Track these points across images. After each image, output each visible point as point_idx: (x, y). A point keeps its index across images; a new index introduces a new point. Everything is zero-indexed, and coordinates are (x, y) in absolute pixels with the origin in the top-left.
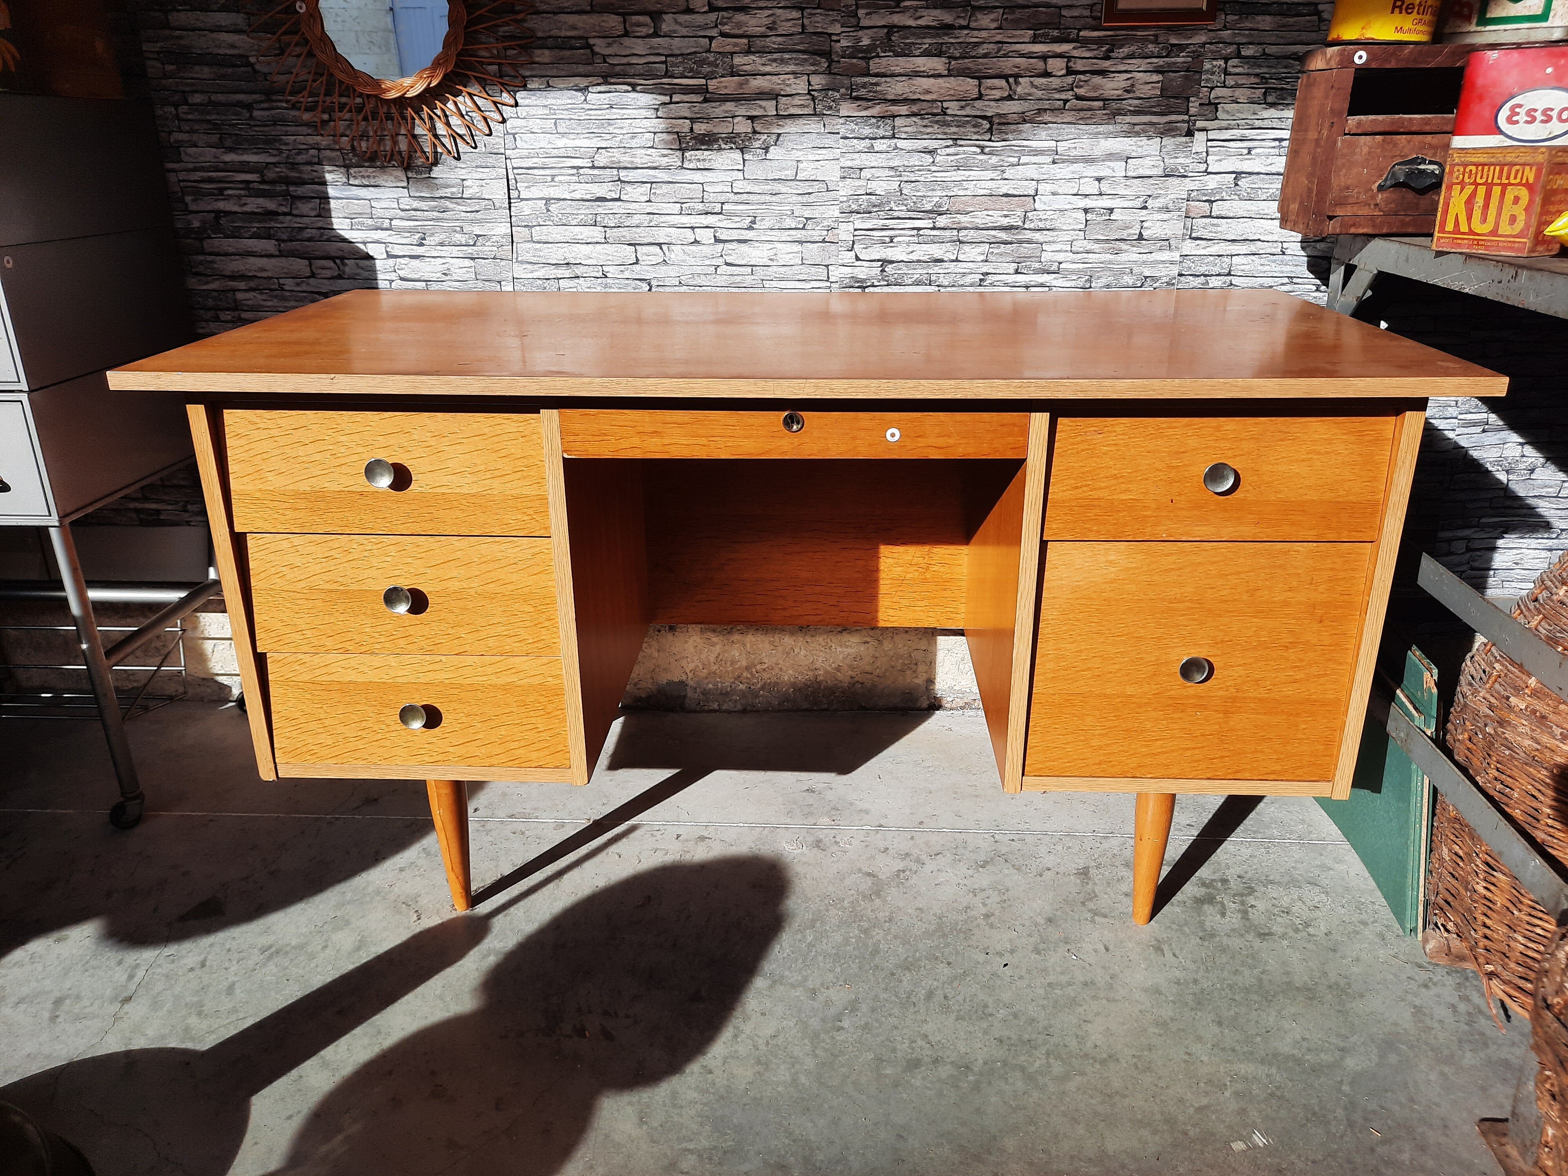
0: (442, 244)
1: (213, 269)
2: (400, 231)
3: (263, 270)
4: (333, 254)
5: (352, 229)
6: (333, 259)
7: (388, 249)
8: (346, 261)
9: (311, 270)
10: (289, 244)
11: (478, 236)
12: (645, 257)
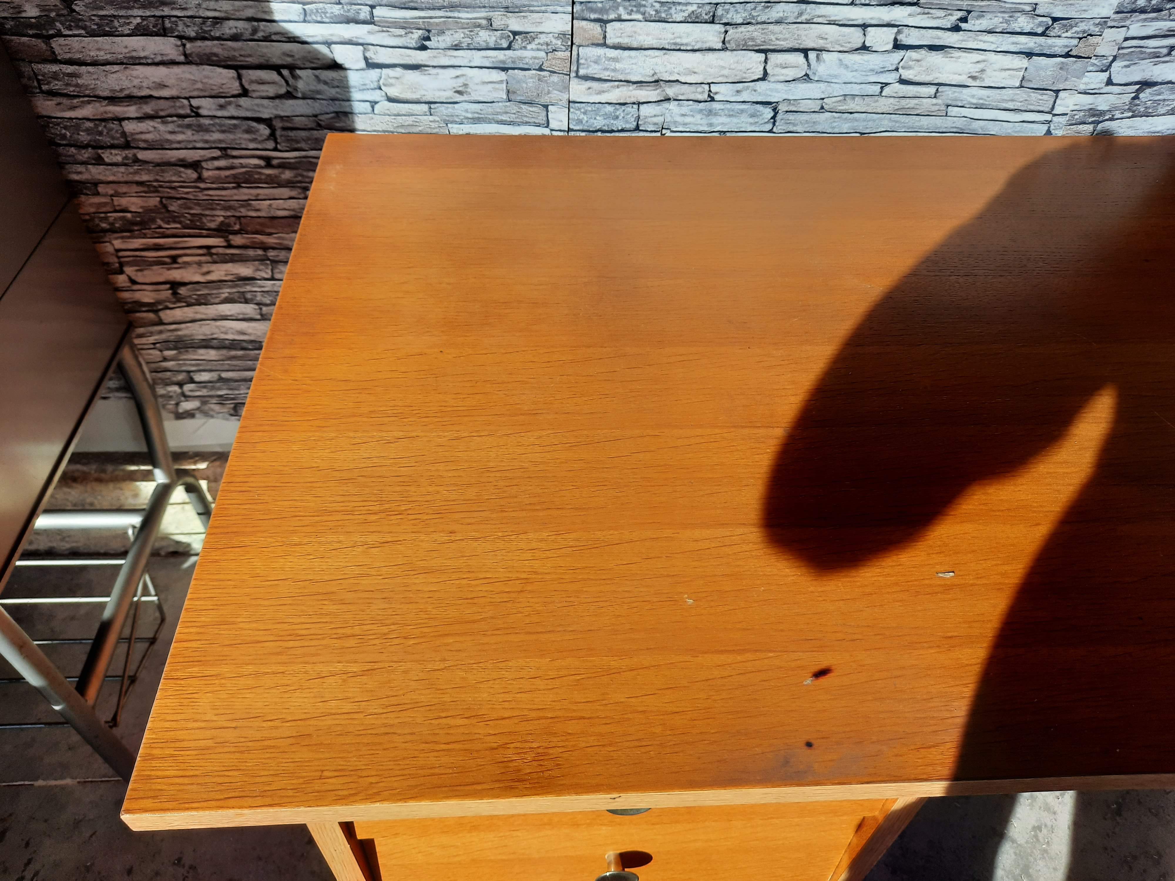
0: (457, 47)
1: (77, 85)
2: (387, 25)
3: (162, 86)
4: (276, 60)
5: (304, 21)
6: (277, 68)
7: (368, 55)
8: (298, 72)
9: (242, 85)
10: (199, 43)
11: (515, 33)
12: (778, 70)
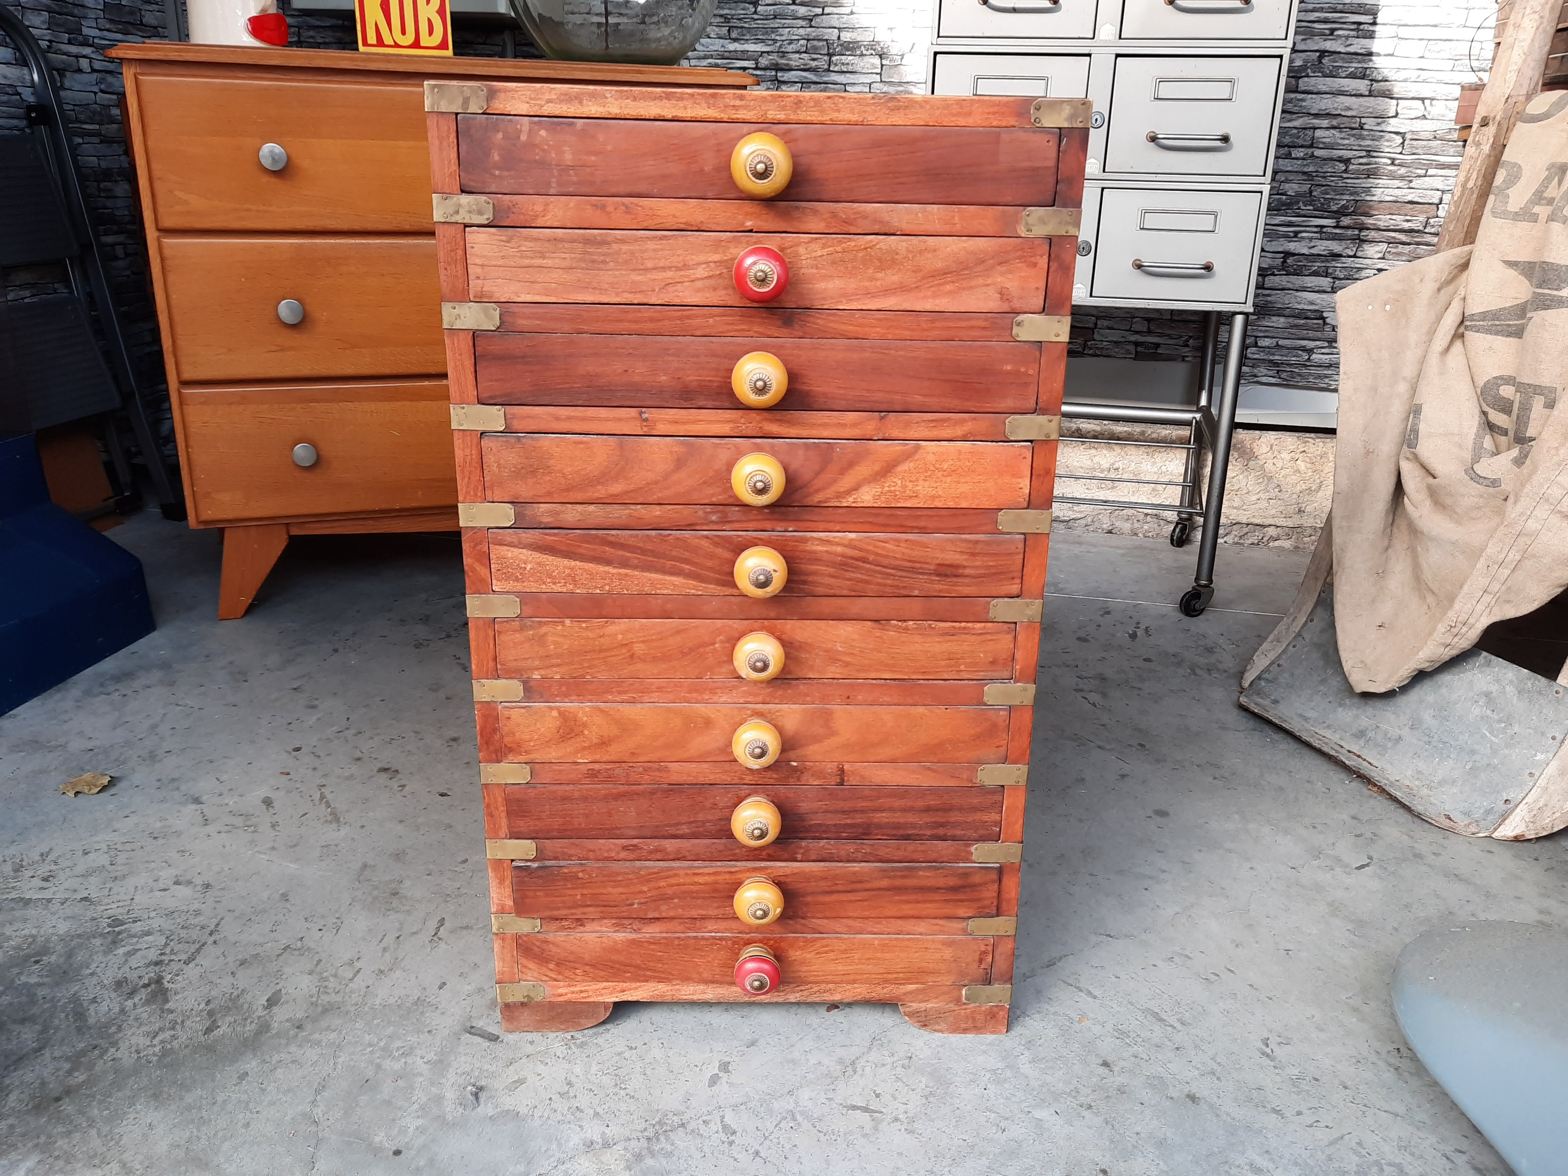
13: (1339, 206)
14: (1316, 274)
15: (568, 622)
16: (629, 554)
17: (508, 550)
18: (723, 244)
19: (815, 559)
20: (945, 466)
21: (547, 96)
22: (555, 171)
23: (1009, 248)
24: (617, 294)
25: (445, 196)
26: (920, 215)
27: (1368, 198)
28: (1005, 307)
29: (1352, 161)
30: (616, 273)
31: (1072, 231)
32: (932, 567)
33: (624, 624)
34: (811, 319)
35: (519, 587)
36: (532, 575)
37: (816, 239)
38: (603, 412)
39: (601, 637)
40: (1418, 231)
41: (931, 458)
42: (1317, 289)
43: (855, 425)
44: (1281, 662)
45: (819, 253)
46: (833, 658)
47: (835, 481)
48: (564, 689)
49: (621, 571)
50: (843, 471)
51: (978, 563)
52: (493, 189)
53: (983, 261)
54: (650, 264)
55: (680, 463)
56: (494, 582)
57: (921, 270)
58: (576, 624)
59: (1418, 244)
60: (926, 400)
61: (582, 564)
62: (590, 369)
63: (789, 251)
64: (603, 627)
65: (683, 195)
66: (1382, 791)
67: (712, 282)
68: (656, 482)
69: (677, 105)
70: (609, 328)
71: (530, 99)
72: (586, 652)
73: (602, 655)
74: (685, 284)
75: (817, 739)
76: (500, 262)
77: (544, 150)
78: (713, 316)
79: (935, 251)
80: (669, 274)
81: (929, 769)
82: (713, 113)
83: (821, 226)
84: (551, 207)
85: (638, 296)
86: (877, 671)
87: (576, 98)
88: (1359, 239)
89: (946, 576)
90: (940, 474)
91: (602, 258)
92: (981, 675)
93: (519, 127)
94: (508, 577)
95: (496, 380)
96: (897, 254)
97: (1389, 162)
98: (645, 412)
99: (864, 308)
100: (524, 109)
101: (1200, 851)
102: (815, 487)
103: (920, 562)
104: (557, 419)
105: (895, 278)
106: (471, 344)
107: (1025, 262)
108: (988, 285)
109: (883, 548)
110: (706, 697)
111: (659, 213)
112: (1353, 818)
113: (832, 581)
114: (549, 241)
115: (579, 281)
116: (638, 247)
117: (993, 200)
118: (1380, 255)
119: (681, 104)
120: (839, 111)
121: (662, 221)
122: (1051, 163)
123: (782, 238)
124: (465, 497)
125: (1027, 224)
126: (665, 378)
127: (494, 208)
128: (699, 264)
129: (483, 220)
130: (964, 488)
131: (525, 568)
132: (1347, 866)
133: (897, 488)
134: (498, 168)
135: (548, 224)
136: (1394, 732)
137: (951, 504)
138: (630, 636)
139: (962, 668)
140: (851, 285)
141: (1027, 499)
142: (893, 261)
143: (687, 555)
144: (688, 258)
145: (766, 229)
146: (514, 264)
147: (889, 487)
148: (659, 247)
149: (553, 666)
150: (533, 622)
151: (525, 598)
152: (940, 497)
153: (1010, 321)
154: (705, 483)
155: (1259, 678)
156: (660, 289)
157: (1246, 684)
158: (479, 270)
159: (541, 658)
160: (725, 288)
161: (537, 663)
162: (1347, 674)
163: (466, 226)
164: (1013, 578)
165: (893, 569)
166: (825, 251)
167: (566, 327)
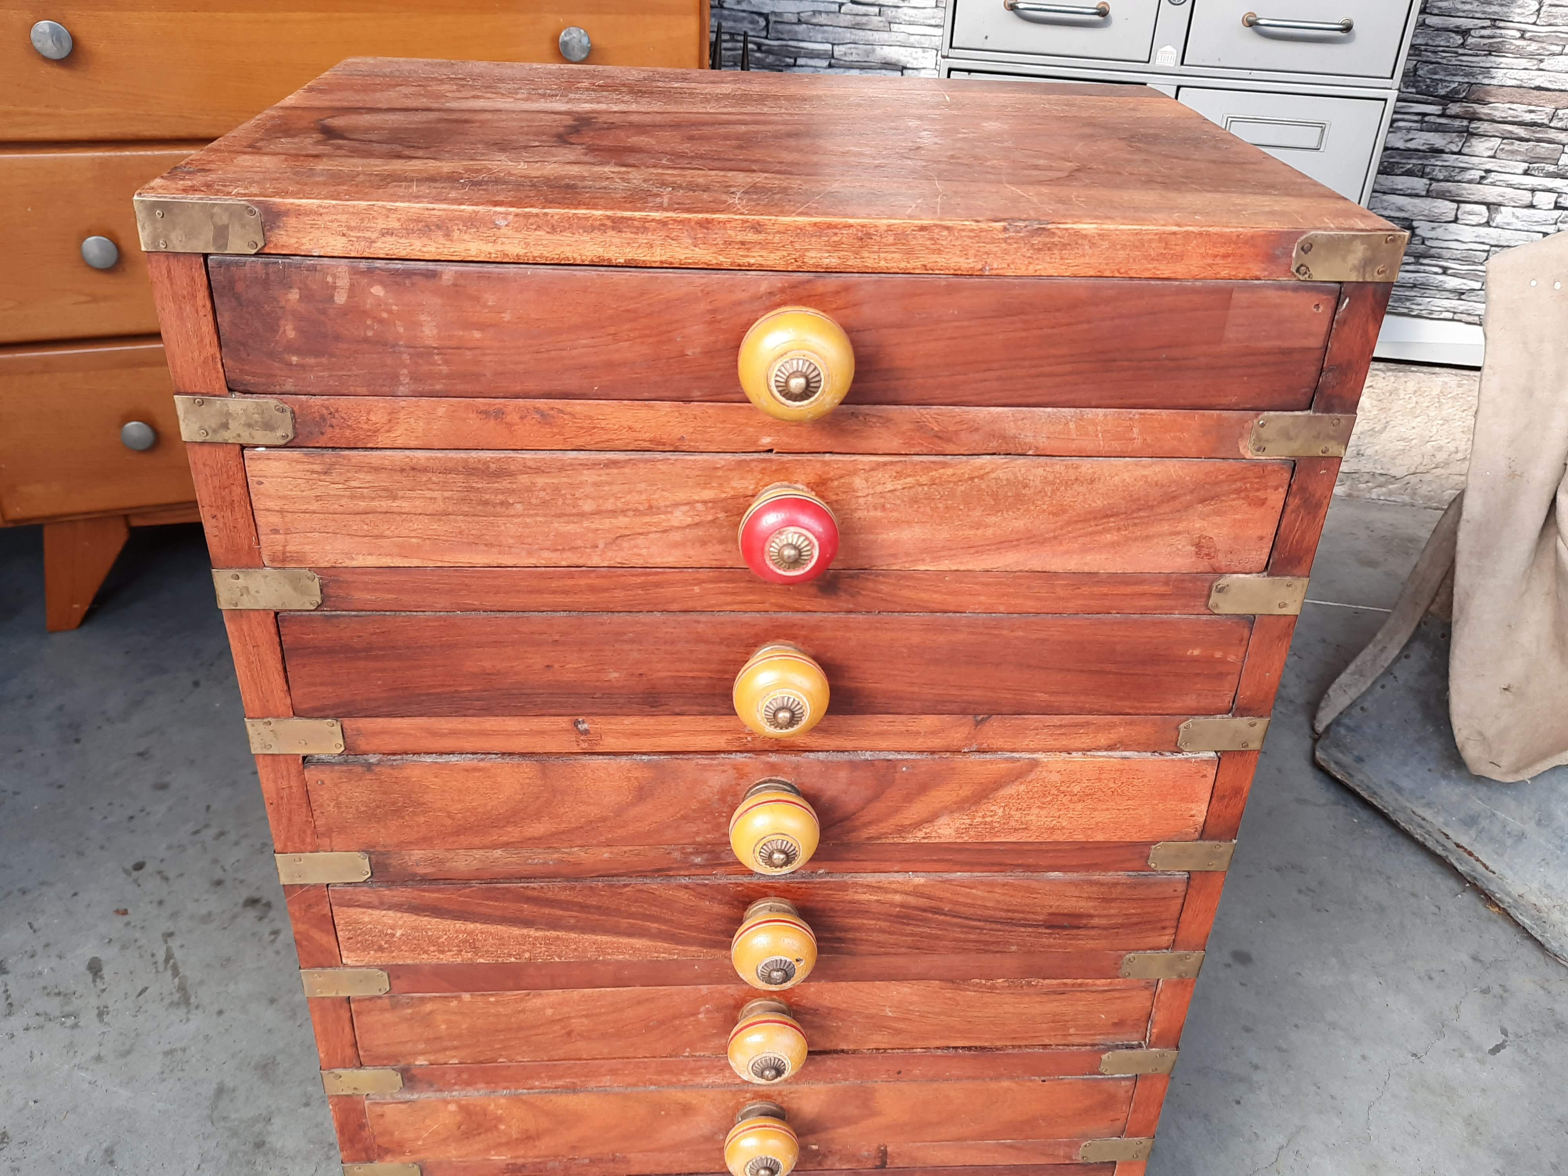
13: (1448, 90)
14: (1409, 173)
15: (466, 997)
16: (561, 913)
17: (364, 913)
18: (720, 473)
19: (861, 910)
20: (1076, 789)
21: (381, 224)
22: (406, 357)
23: (1222, 477)
24: (530, 554)
25: (198, 399)
26: (1072, 425)
27: (1486, 81)
28: (1203, 565)
29: (1472, 32)
30: (528, 520)
31: (1334, 449)
32: (1041, 918)
33: (556, 995)
34: (870, 585)
35: (385, 958)
36: (404, 943)
37: (885, 464)
38: (512, 724)
39: (520, 1012)
40: (1541, 125)
41: (1055, 778)
42: (1409, 191)
43: (934, 733)
44: (1366, 705)
45: (889, 487)
46: (877, 1023)
47: (897, 810)
48: (465, 1076)
49: (548, 933)
50: (909, 798)
51: (1112, 912)
52: (289, 386)
53: (1174, 498)
54: (588, 506)
55: (641, 794)
56: (344, 953)
57: (1065, 511)
58: (479, 999)
59: (1539, 140)
60: (1053, 699)
61: (485, 926)
62: (487, 665)
63: (836, 483)
64: (522, 1000)
65: (646, 395)
66: (1506, 914)
67: (700, 532)
68: (604, 819)
69: (635, 240)
70: (514, 601)
71: (349, 228)
72: (497, 1031)
73: (521, 1034)
74: (651, 536)
75: (848, 1121)
76: (315, 506)
77: (381, 321)
78: (700, 582)
79: (1092, 481)
80: (622, 521)
81: (1011, 1146)
82: (703, 255)
83: (895, 444)
84: (402, 415)
85: (567, 555)
86: (942, 1038)
87: (438, 227)
88: (1467, 131)
89: (1063, 928)
90: (1065, 800)
91: (501, 497)
92: (1099, 1039)
93: (330, 279)
94: (366, 947)
95: (322, 684)
96: (1026, 486)
97: (1518, 34)
98: (583, 722)
99: (962, 568)
100: (337, 245)
101: (1296, 1026)
102: (865, 820)
103: (1023, 912)
104: (434, 734)
105: (1020, 524)
106: (273, 630)
107: (1247, 497)
108: (1179, 533)
109: (967, 895)
110: (683, 1079)
111: (603, 424)
112: (1475, 959)
113: (882, 938)
114: (402, 470)
115: (461, 533)
116: (565, 480)
117: (1205, 402)
118: (1491, 153)
119: (642, 239)
120: (939, 252)
121: (605, 437)
122: (1316, 342)
123: (825, 463)
124: (285, 846)
125: (1259, 438)
126: (617, 675)
127: (294, 418)
128: (676, 505)
129: (276, 437)
130: (1102, 817)
131: (393, 935)
132: (1478, 1048)
133: (996, 818)
134: (298, 352)
135: (399, 443)
136: (1515, 825)
137: (1080, 837)
138: (565, 1009)
139: (1072, 1031)
140: (943, 534)
141: (1200, 829)
142: (1019, 498)
143: (654, 910)
144: (656, 496)
145: (797, 448)
146: (341, 509)
147: (983, 817)
148: (603, 478)
149: (446, 1049)
150: (412, 998)
151: (394, 972)
152: (1063, 828)
153: (1207, 585)
154: (684, 818)
155: (1337, 722)
156: (606, 544)
157: (1320, 728)
158: (275, 519)
159: (428, 1041)
160: (722, 541)
161: (421, 1046)
162: (1459, 746)
163: (243, 448)
164: (1164, 928)
165: (979, 920)
166: (899, 484)
167: (443, 601)
